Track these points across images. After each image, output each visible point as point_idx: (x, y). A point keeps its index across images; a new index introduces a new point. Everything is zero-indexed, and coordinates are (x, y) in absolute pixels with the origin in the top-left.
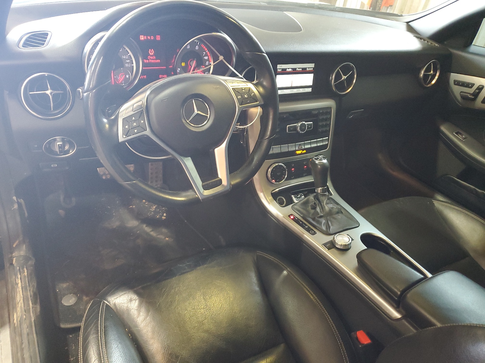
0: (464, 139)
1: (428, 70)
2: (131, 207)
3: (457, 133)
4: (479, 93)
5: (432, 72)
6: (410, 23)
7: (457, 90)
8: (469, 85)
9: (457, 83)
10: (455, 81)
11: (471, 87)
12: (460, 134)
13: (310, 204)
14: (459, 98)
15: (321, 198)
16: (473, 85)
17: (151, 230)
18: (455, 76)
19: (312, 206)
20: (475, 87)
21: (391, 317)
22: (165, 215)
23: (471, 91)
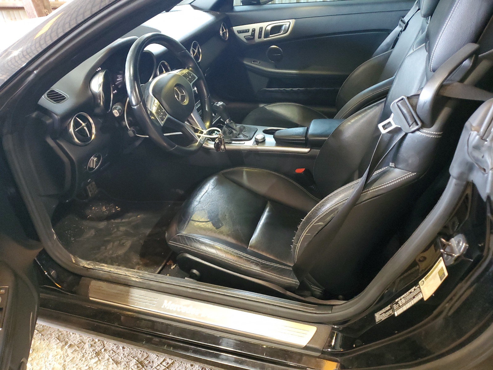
0: (260, 63)
1: (223, 30)
2: (88, 217)
3: (253, 62)
4: (254, 33)
5: (225, 30)
6: (191, 4)
7: (242, 36)
8: (247, 31)
9: (240, 32)
10: (238, 31)
11: (249, 32)
12: (256, 61)
13: (227, 132)
14: (245, 40)
15: (231, 125)
16: (249, 30)
17: (120, 220)
18: (236, 29)
19: (228, 132)
20: (251, 31)
21: (305, 152)
22: (117, 207)
23: (250, 33)
